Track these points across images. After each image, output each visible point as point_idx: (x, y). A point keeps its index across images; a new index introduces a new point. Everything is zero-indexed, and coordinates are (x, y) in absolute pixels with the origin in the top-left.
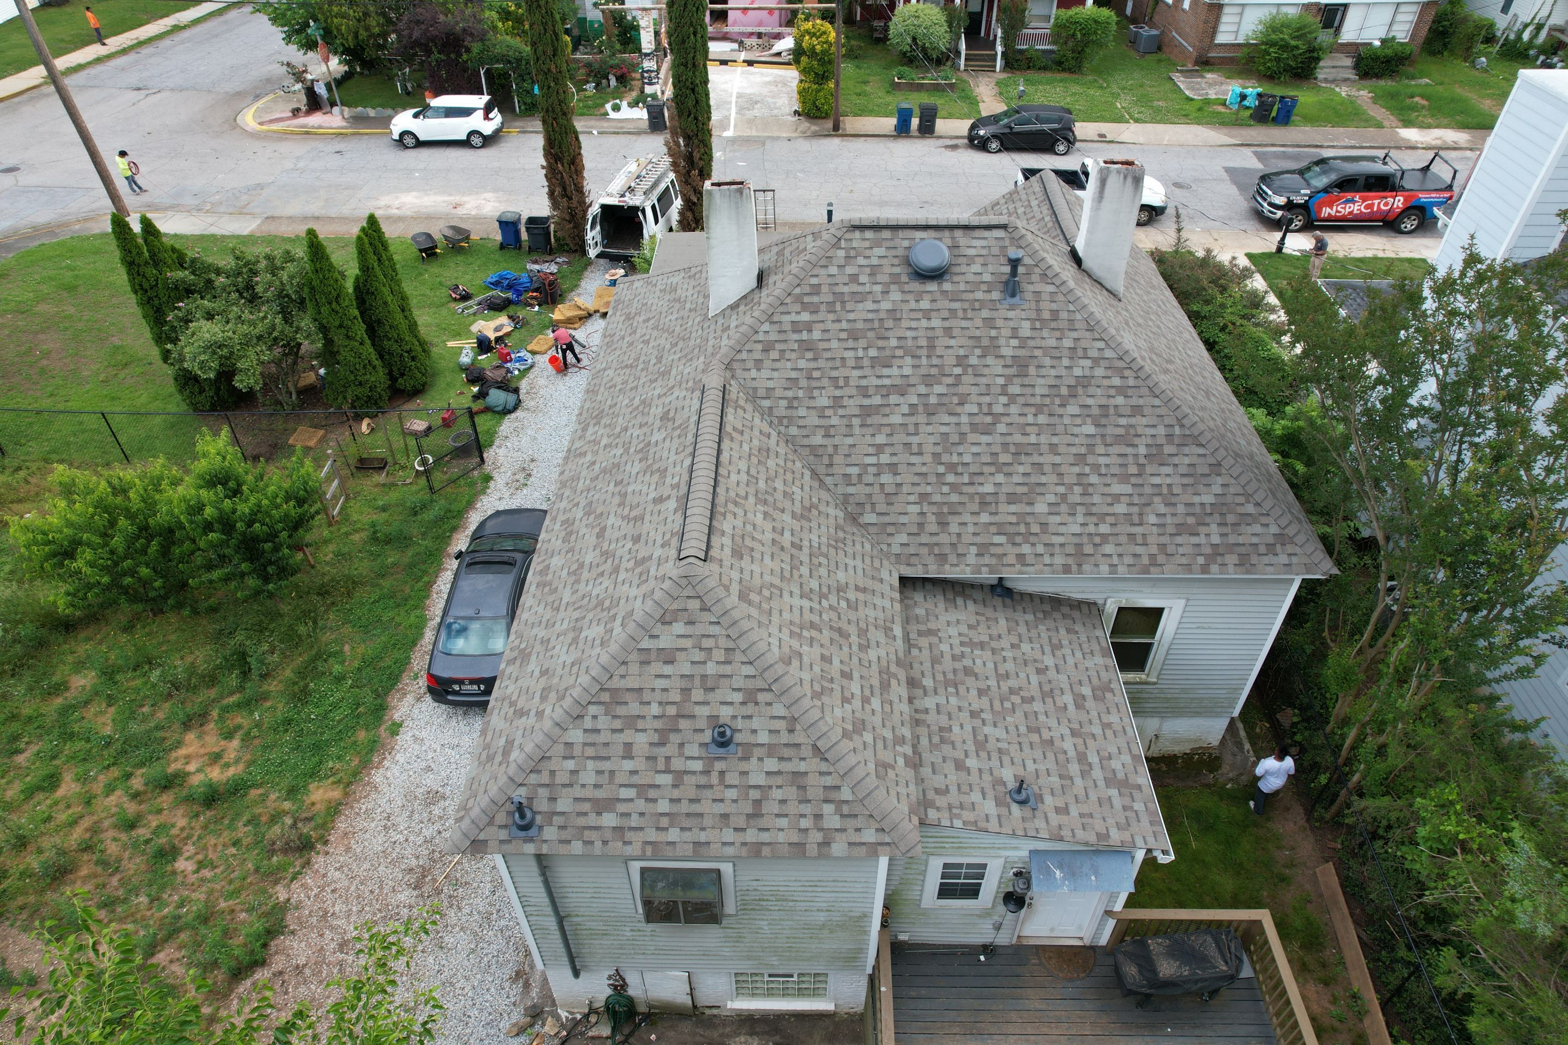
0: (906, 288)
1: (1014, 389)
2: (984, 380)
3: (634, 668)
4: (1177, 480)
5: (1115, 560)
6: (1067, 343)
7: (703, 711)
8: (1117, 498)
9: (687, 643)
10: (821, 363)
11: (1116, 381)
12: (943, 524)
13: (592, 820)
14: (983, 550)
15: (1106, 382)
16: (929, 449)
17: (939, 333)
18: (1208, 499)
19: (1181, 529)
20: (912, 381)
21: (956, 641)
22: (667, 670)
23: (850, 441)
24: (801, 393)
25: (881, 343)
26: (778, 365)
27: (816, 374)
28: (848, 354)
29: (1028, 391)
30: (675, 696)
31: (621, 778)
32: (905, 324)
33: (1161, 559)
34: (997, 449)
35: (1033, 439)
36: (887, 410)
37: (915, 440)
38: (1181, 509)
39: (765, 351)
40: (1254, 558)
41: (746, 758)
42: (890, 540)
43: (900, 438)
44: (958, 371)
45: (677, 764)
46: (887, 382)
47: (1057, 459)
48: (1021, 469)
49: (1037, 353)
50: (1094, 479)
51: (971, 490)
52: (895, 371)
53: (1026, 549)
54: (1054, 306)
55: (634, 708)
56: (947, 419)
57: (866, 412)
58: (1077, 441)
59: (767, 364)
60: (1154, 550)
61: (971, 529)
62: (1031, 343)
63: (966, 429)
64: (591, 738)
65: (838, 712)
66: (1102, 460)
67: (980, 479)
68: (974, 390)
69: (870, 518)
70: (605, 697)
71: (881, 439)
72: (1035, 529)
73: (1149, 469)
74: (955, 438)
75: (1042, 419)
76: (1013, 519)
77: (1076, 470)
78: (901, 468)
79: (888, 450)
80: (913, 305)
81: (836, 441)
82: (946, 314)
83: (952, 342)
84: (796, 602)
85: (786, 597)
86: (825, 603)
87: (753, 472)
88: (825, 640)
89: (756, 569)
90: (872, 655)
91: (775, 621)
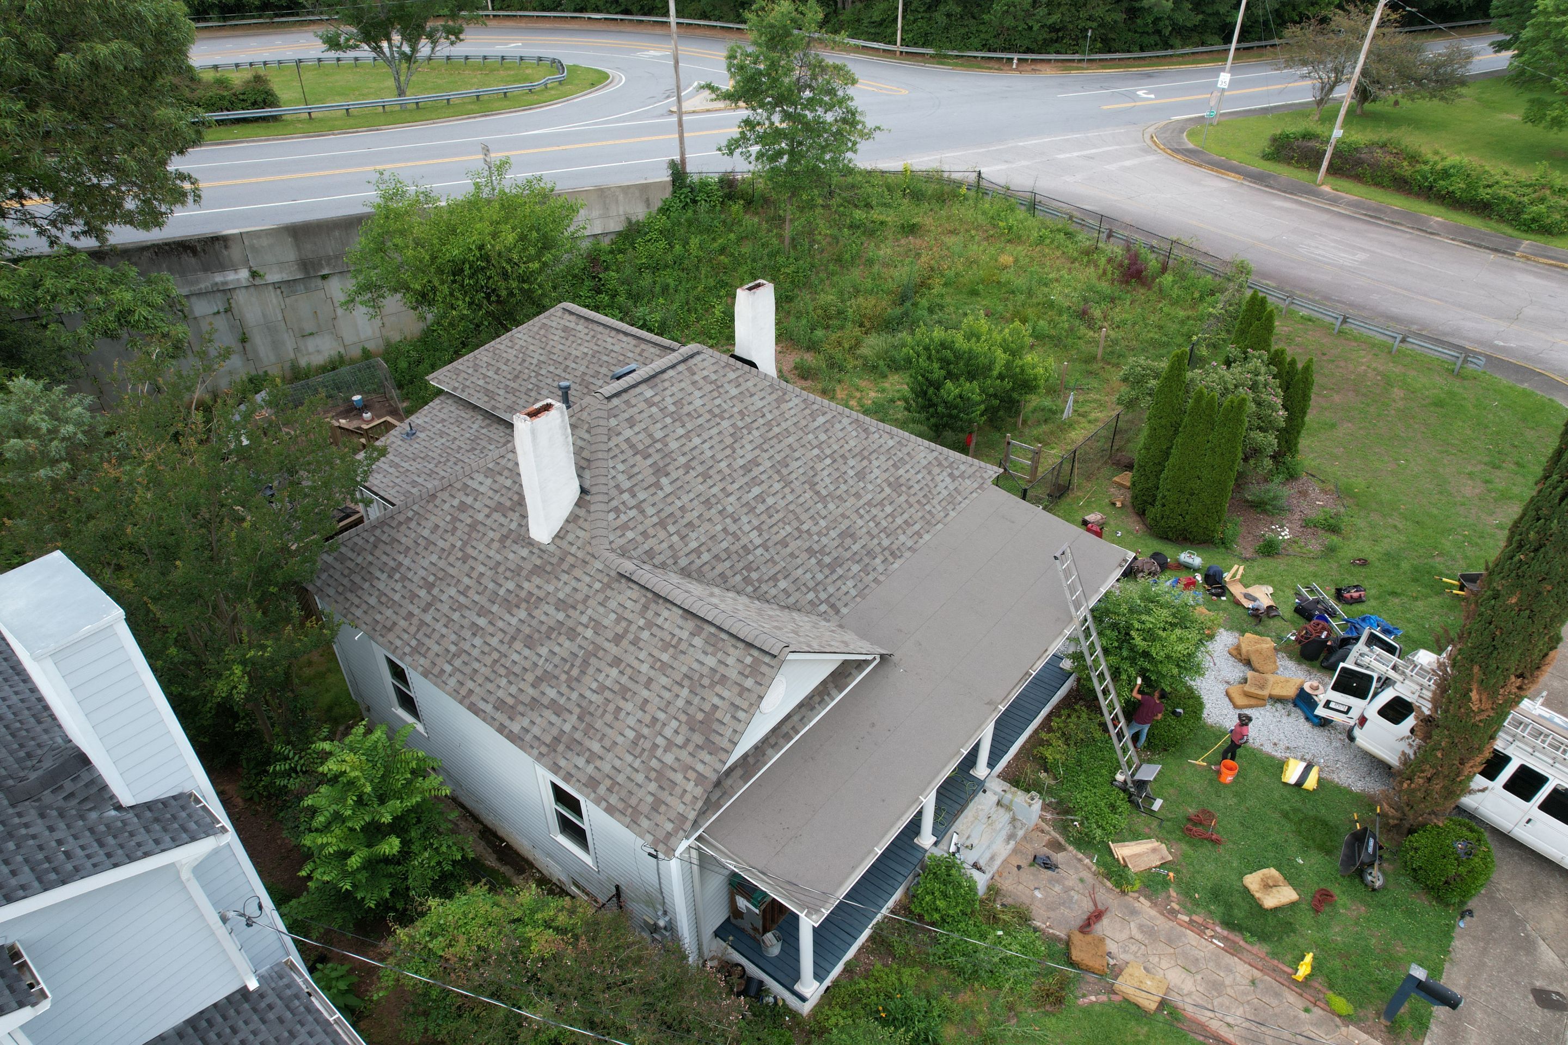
84: (536, 356)
85: (540, 351)
86: (533, 374)
87: (613, 354)
88: (515, 366)
89: (556, 338)
90: (502, 392)
91: (530, 340)
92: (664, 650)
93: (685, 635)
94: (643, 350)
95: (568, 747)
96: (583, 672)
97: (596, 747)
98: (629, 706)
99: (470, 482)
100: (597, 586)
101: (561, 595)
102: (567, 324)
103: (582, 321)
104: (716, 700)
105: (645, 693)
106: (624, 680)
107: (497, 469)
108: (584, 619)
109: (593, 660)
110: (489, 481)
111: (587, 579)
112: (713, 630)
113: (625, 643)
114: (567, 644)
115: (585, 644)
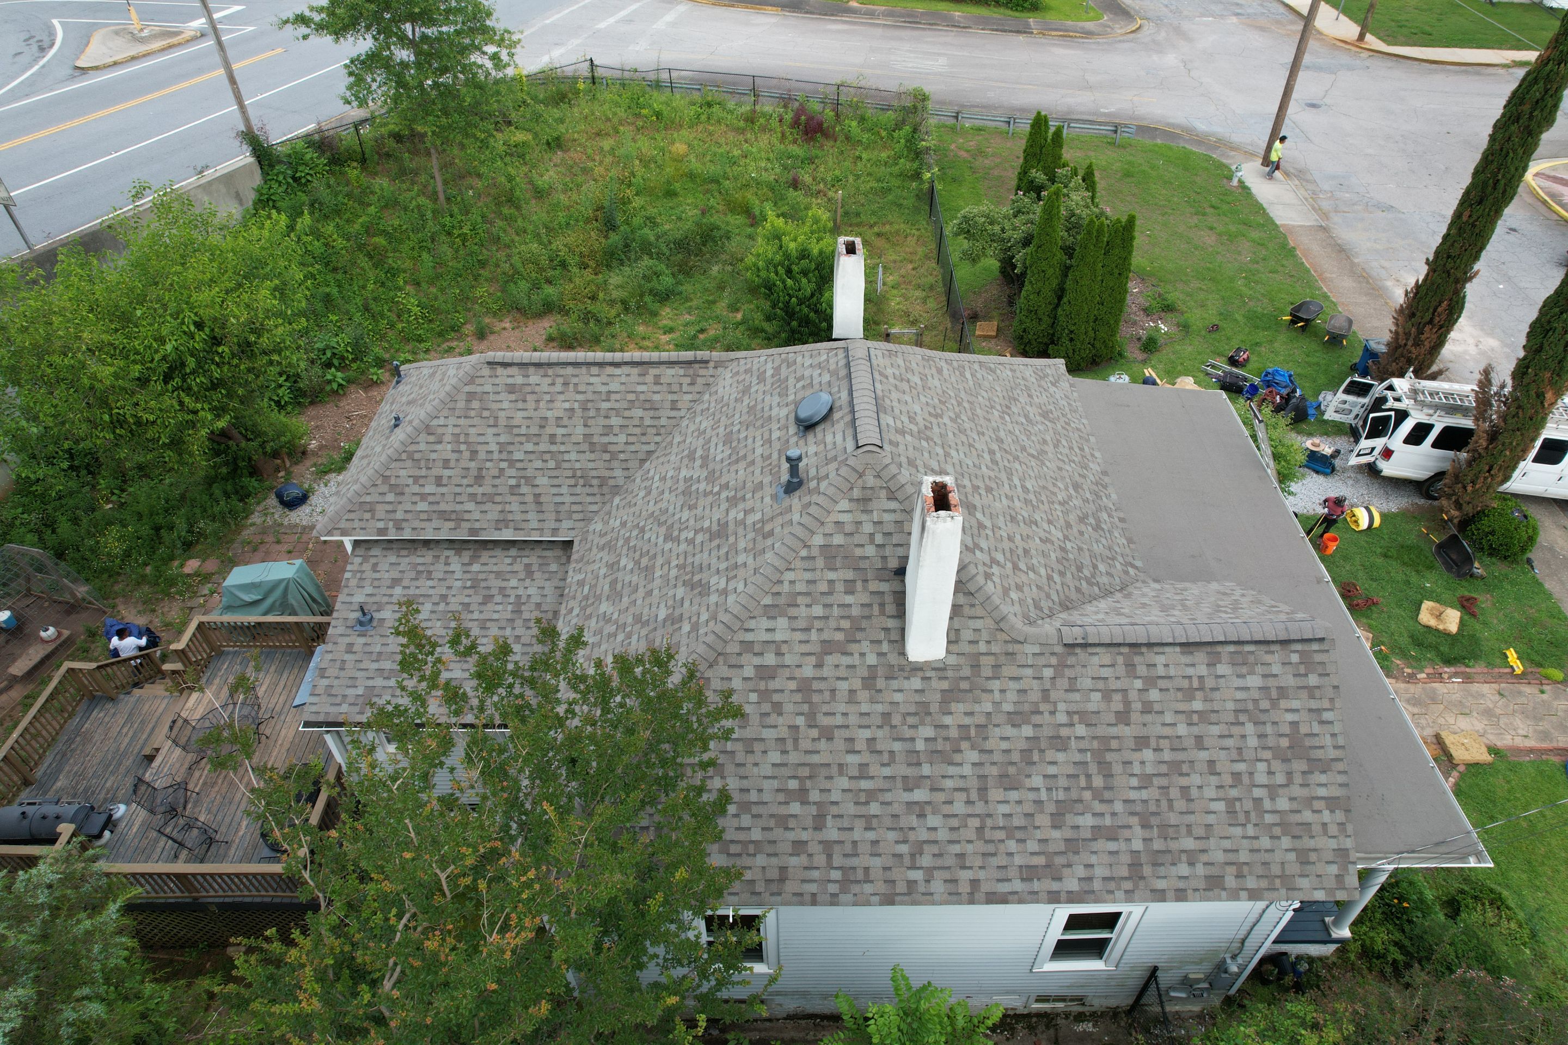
0: (791, 416)
1: (699, 538)
2: (708, 512)
6: (742, 559)
7: (413, 408)
9: (445, 381)
10: (732, 406)
11: (704, 618)
12: (604, 547)
15: (703, 609)
16: (658, 507)
17: (750, 459)
20: (711, 466)
21: (520, 592)
23: (673, 458)
24: (711, 410)
25: (743, 429)
26: (734, 385)
27: (725, 409)
28: (737, 416)
29: (698, 549)
31: (400, 400)
32: (759, 433)
34: (652, 552)
35: (658, 574)
36: (691, 464)
37: (666, 494)
39: (746, 371)
41: (386, 438)
42: (600, 520)
43: (669, 485)
44: (717, 489)
46: (712, 451)
47: (640, 602)
48: (635, 578)
49: (732, 539)
50: (619, 638)
51: (625, 550)
52: (720, 450)
54: (778, 530)
55: (426, 383)
56: (679, 505)
57: (692, 454)
58: (654, 609)
59: (736, 379)
61: (597, 566)
62: (741, 530)
63: (670, 522)
64: (421, 378)
65: (403, 473)
67: (631, 553)
68: (700, 510)
71: (670, 474)
74: (664, 519)
75: (674, 573)
77: (630, 620)
78: (647, 499)
79: (662, 483)
80: (775, 428)
81: (674, 451)
82: (767, 453)
83: (741, 472)
84: (490, 438)
85: (491, 431)
86: (504, 465)
87: (613, 397)
88: (464, 464)
89: (505, 405)
90: (470, 506)
91: (462, 422)
92: (1191, 698)
93: (1203, 670)
94: (657, 377)
95: (1155, 864)
96: (1108, 776)
97: (1189, 843)
98: (1195, 779)
99: (749, 637)
100: (1048, 673)
101: (1008, 707)
102: (510, 381)
103: (532, 370)
104: (1290, 717)
105: (1204, 755)
106: (1167, 756)
107: (782, 601)
108: (1062, 718)
109: (1109, 757)
110: (782, 622)
111: (1029, 672)
112: (1232, 648)
113: (1135, 717)
114: (1061, 757)
115: (1084, 745)
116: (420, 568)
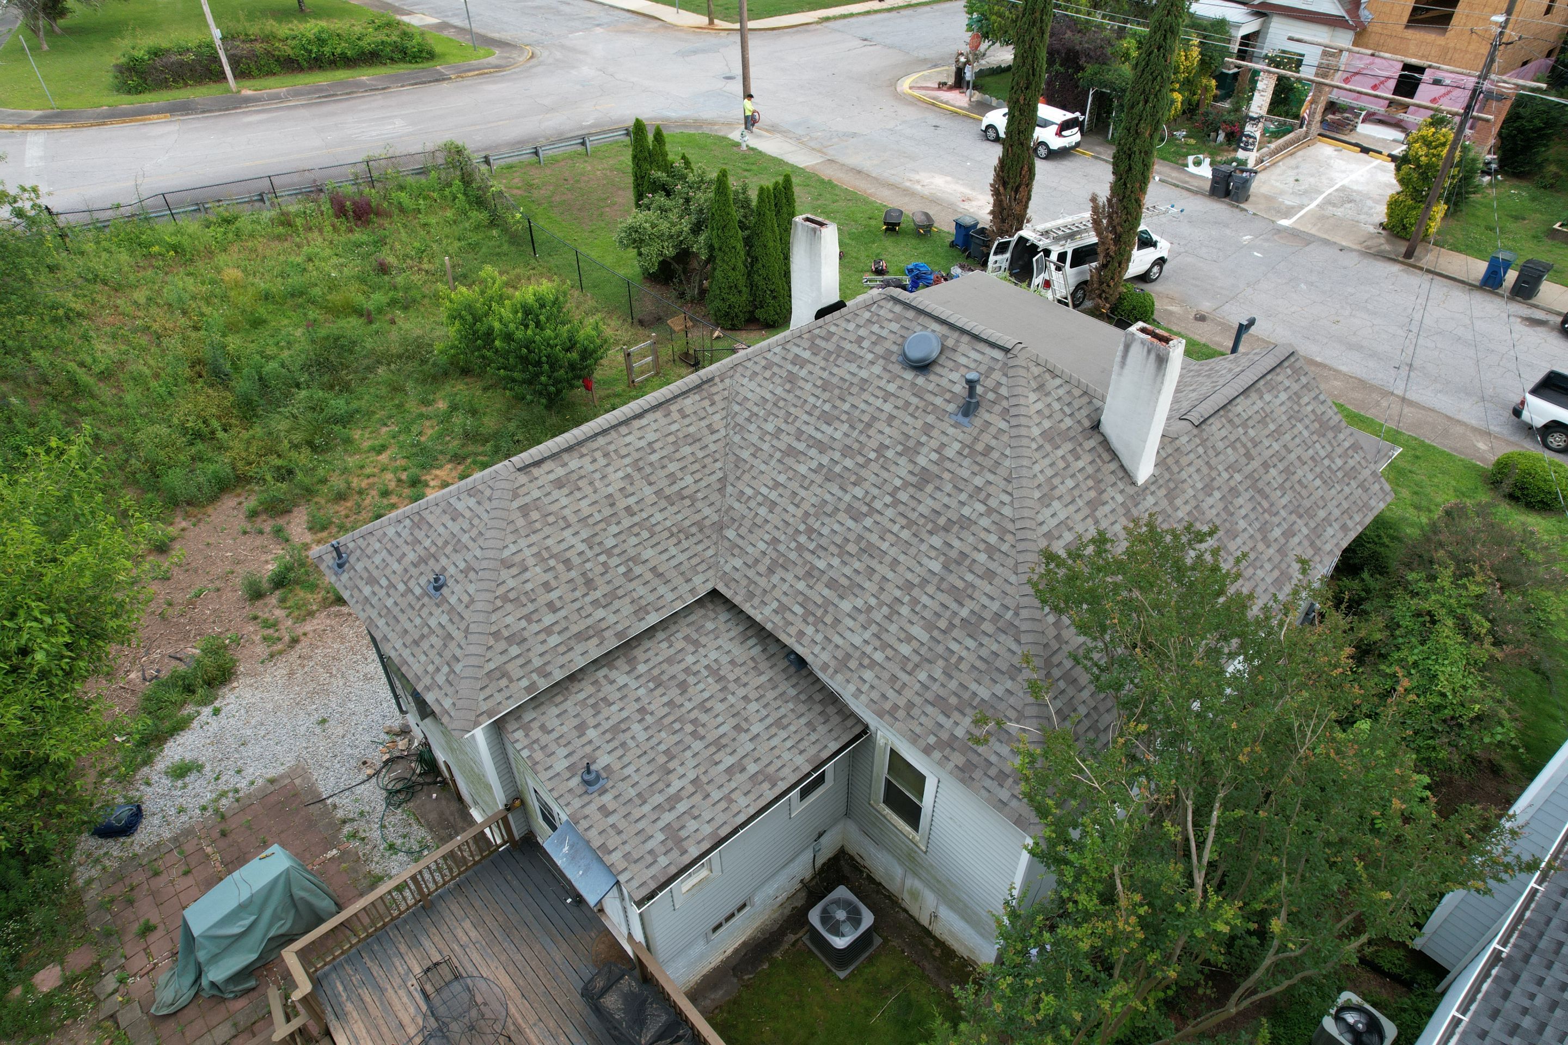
0: (890, 367)
1: (903, 496)
2: (885, 475)
3: (438, 511)
4: (971, 658)
5: (865, 688)
6: (978, 481)
7: (444, 561)
8: (910, 638)
9: (468, 514)
10: (790, 397)
11: (993, 539)
12: (771, 571)
13: (361, 584)
14: (782, 609)
15: (983, 535)
16: (806, 506)
17: (884, 416)
18: (984, 693)
19: (939, 702)
20: (836, 445)
21: (705, 662)
22: (450, 524)
23: (763, 467)
24: (762, 413)
25: (838, 403)
26: (765, 383)
27: (781, 404)
28: (812, 400)
29: (913, 504)
30: (440, 544)
31: (388, 572)
32: (865, 396)
33: (901, 714)
34: (852, 536)
35: (885, 546)
36: (802, 458)
37: (803, 493)
38: (953, 685)
39: (765, 368)
40: (977, 774)
41: (438, 605)
42: (730, 558)
43: (794, 485)
44: (872, 455)
45: (412, 583)
46: (819, 436)
47: (890, 575)
48: (857, 565)
49: (947, 476)
50: (905, 610)
51: (808, 556)
52: (829, 430)
53: (810, 630)
54: (993, 443)
55: (420, 535)
56: (835, 489)
57: (790, 451)
58: (918, 569)
59: (759, 378)
60: (902, 702)
61: (785, 587)
62: (948, 465)
63: (842, 506)
64: (395, 538)
65: (509, 620)
66: (925, 599)
67: (822, 553)
68: (873, 478)
69: (730, 534)
70: (416, 519)
71: (782, 479)
72: (829, 619)
73: (956, 633)
74: (829, 509)
75: (905, 534)
76: (820, 601)
77: (898, 593)
78: (778, 510)
79: (780, 490)
80: (882, 383)
81: (756, 462)
82: (900, 403)
83: (887, 430)
84: (573, 541)
85: (567, 533)
86: (603, 558)
87: (657, 446)
88: (565, 577)
89: (564, 501)
90: (600, 613)
91: (534, 538)
92: (1266, 425)
93: (1260, 404)
96: (1267, 497)
97: (1322, 514)
98: (1300, 473)
99: (1045, 529)
100: (1201, 450)
101: (1199, 485)
102: (552, 477)
103: (566, 457)
104: (1309, 408)
105: (1293, 456)
106: (1281, 466)
107: (1046, 489)
108: (1225, 475)
109: (1260, 484)
111: (1192, 456)
112: (1262, 382)
113: (1254, 452)
114: (1240, 501)
115: (1245, 486)
116: (591, 701)
